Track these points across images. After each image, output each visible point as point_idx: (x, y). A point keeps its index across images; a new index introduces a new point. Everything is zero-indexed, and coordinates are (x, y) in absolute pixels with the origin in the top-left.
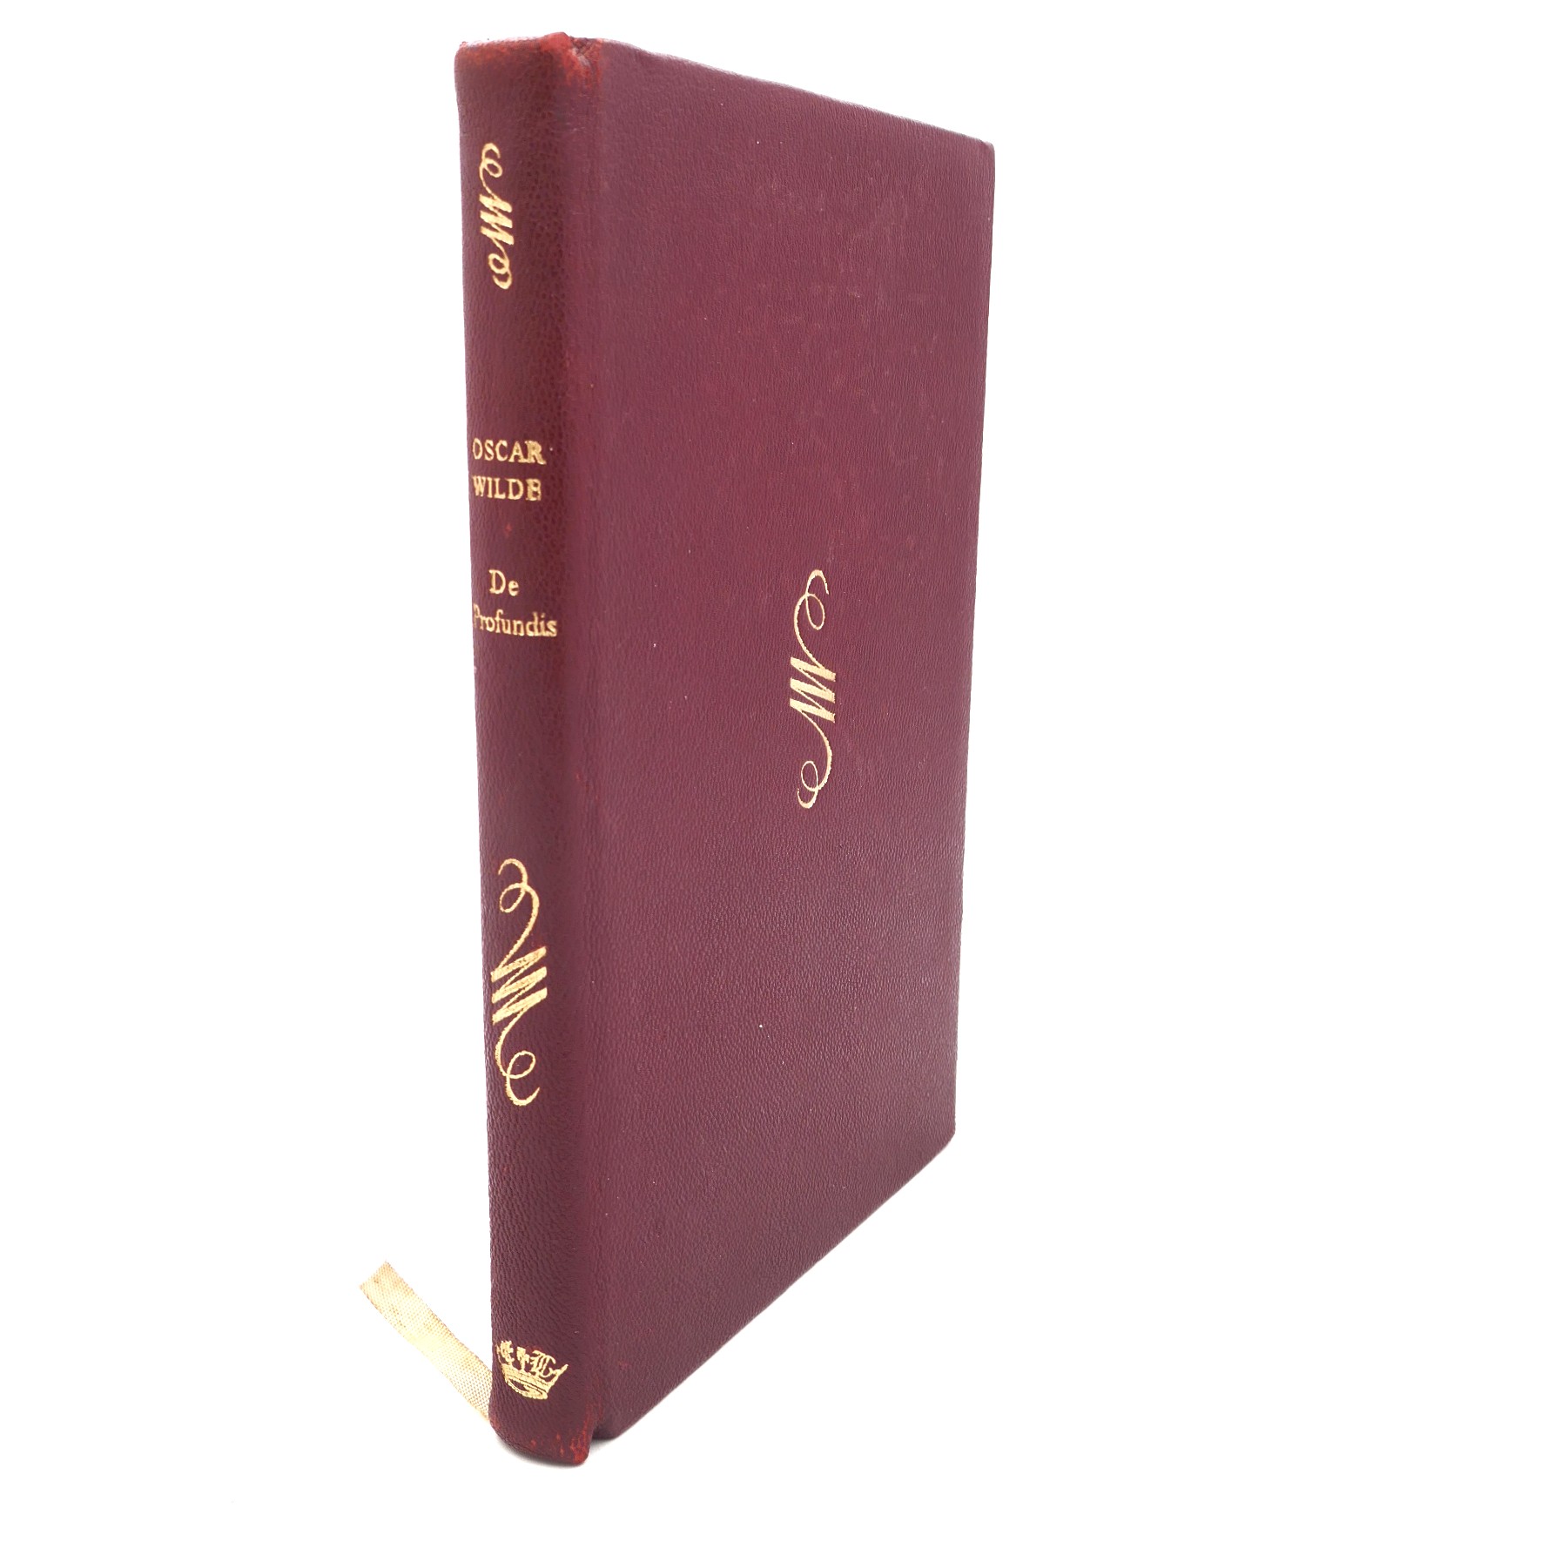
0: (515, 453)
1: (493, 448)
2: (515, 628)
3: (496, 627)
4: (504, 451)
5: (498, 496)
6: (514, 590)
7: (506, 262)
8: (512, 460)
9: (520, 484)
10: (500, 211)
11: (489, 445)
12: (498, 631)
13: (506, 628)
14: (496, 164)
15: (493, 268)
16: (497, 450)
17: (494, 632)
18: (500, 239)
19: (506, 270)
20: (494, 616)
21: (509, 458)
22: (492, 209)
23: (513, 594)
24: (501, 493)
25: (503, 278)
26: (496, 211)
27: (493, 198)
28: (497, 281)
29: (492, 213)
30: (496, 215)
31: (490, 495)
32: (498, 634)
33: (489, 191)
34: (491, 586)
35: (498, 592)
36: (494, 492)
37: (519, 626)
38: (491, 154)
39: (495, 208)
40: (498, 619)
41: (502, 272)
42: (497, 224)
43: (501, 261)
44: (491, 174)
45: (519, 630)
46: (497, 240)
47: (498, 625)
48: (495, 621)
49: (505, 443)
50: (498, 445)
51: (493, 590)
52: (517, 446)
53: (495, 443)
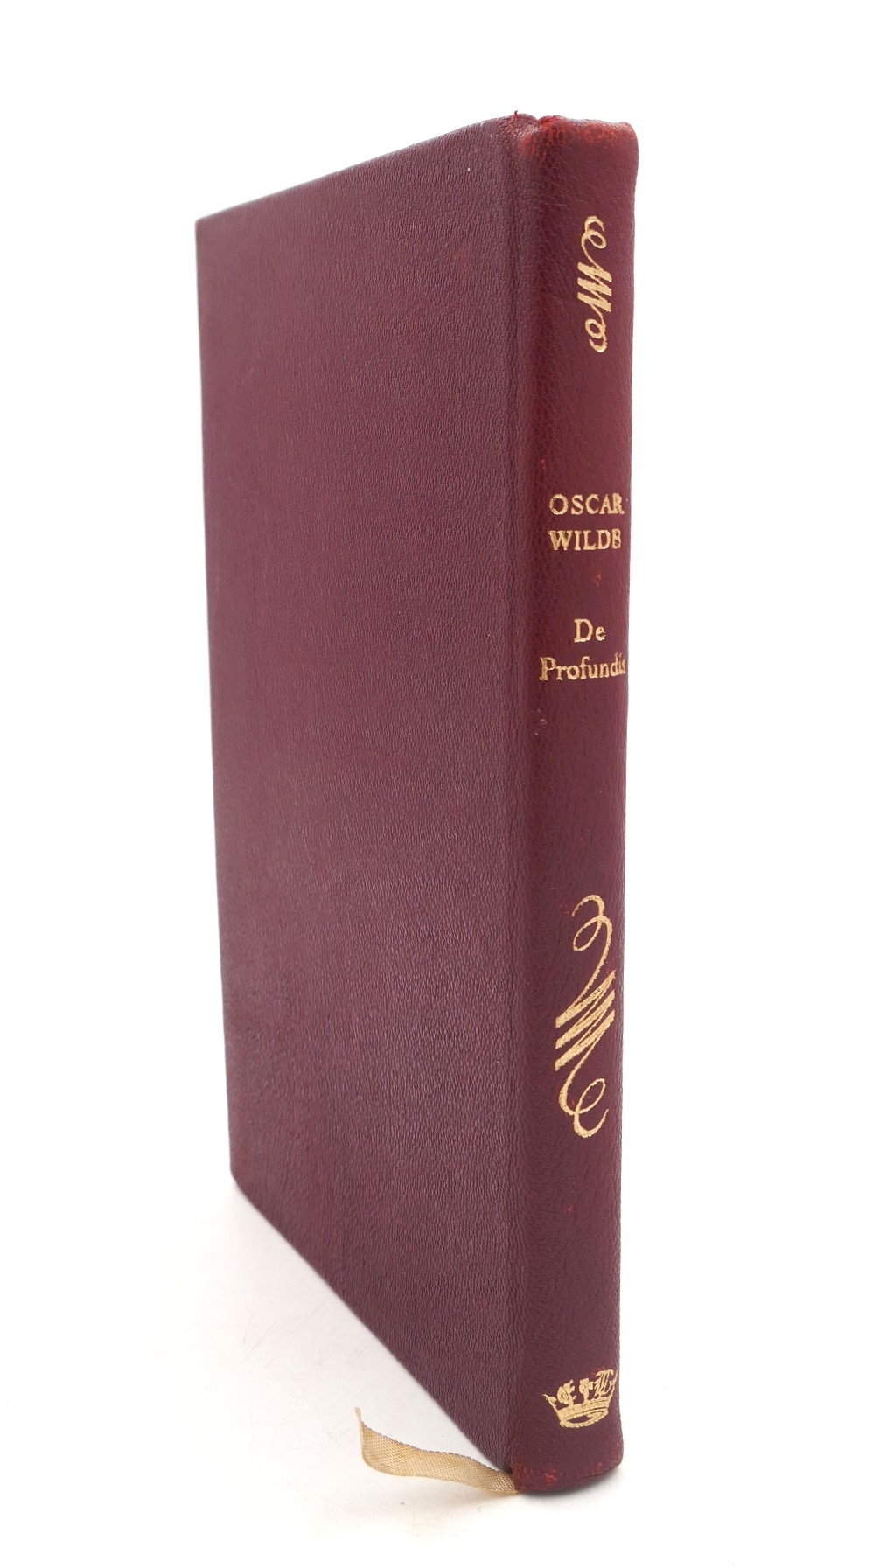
0: (604, 506)
1: (583, 503)
2: (602, 671)
3: (581, 674)
4: (594, 504)
5: (587, 547)
6: (601, 635)
7: (602, 327)
8: (602, 512)
9: (608, 534)
10: (602, 280)
11: (577, 500)
12: (584, 677)
13: (593, 673)
14: (600, 236)
15: (590, 332)
16: (587, 504)
17: (579, 679)
18: (599, 305)
19: (602, 335)
20: (578, 664)
21: (600, 511)
22: (593, 278)
23: (600, 639)
24: (590, 543)
25: (599, 342)
26: (597, 280)
27: (595, 267)
28: (592, 344)
29: (593, 281)
30: (598, 283)
31: (578, 548)
32: (584, 680)
33: (592, 261)
34: (575, 636)
35: (583, 640)
36: (582, 544)
37: (605, 668)
38: (594, 226)
39: (596, 276)
40: (583, 666)
41: (598, 336)
42: (597, 292)
43: (599, 326)
44: (595, 245)
45: (604, 673)
46: (596, 306)
47: (583, 672)
48: (580, 669)
49: (595, 497)
50: (590, 498)
51: (578, 640)
52: (606, 500)
53: (585, 498)
